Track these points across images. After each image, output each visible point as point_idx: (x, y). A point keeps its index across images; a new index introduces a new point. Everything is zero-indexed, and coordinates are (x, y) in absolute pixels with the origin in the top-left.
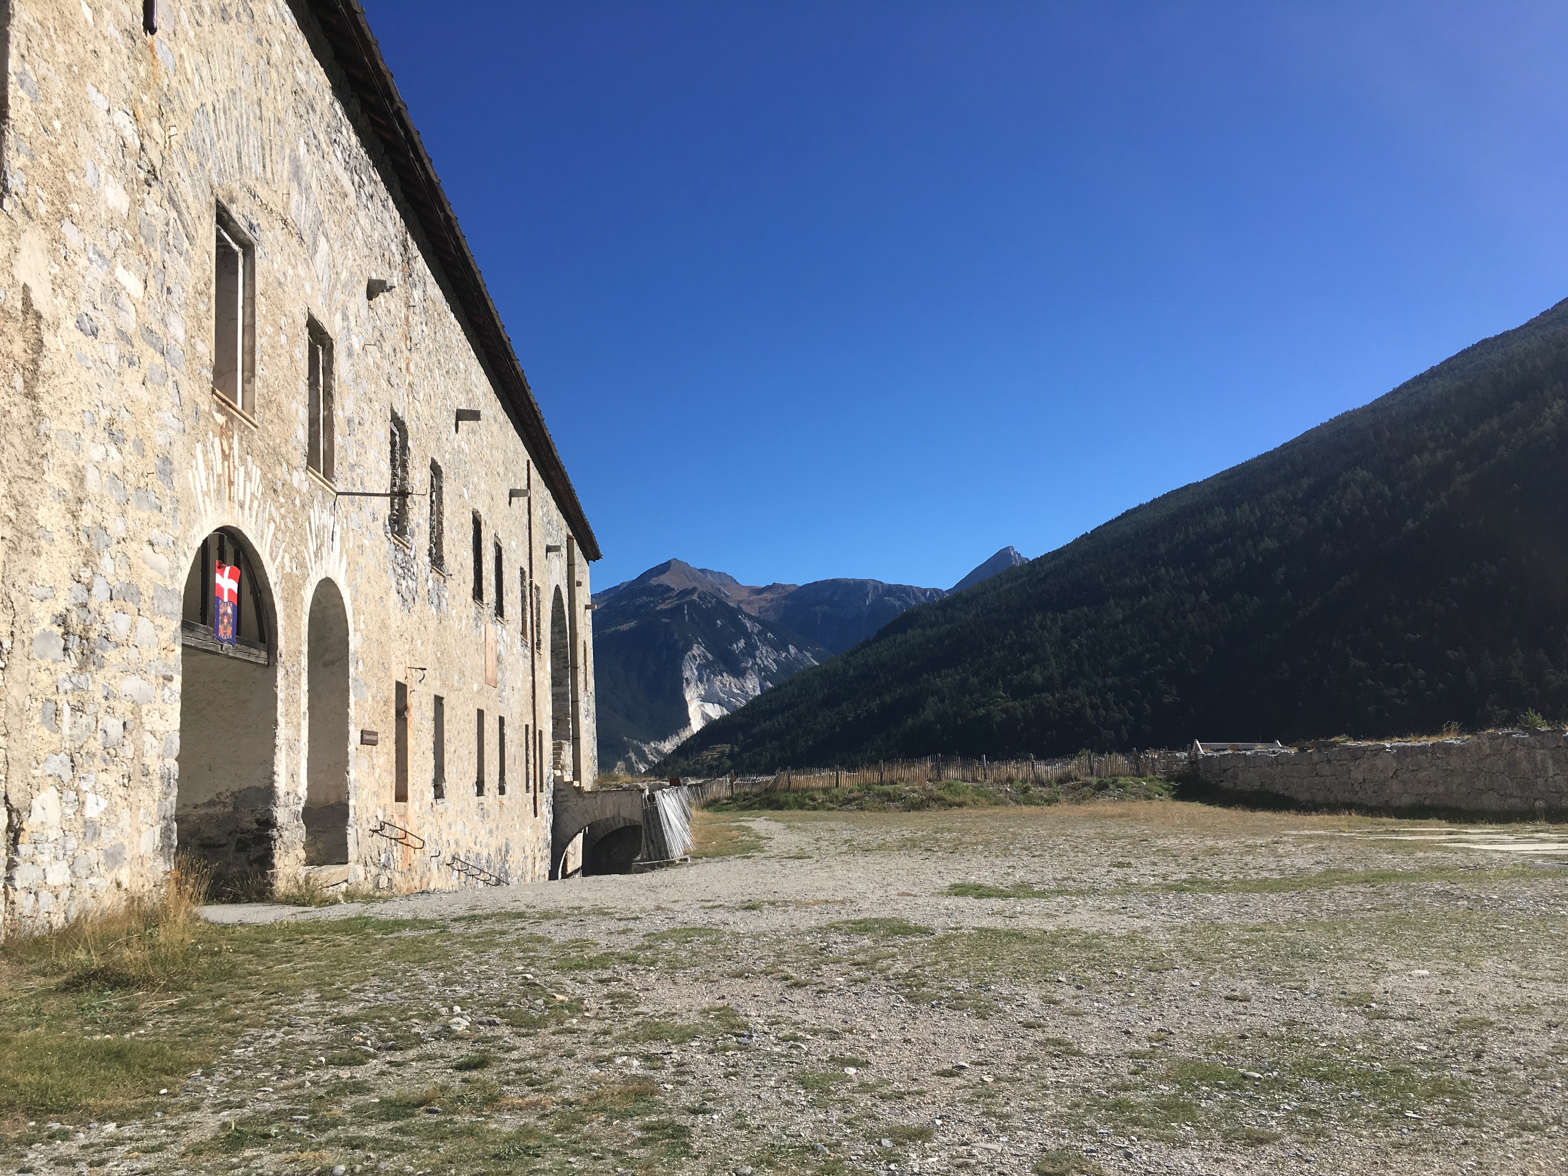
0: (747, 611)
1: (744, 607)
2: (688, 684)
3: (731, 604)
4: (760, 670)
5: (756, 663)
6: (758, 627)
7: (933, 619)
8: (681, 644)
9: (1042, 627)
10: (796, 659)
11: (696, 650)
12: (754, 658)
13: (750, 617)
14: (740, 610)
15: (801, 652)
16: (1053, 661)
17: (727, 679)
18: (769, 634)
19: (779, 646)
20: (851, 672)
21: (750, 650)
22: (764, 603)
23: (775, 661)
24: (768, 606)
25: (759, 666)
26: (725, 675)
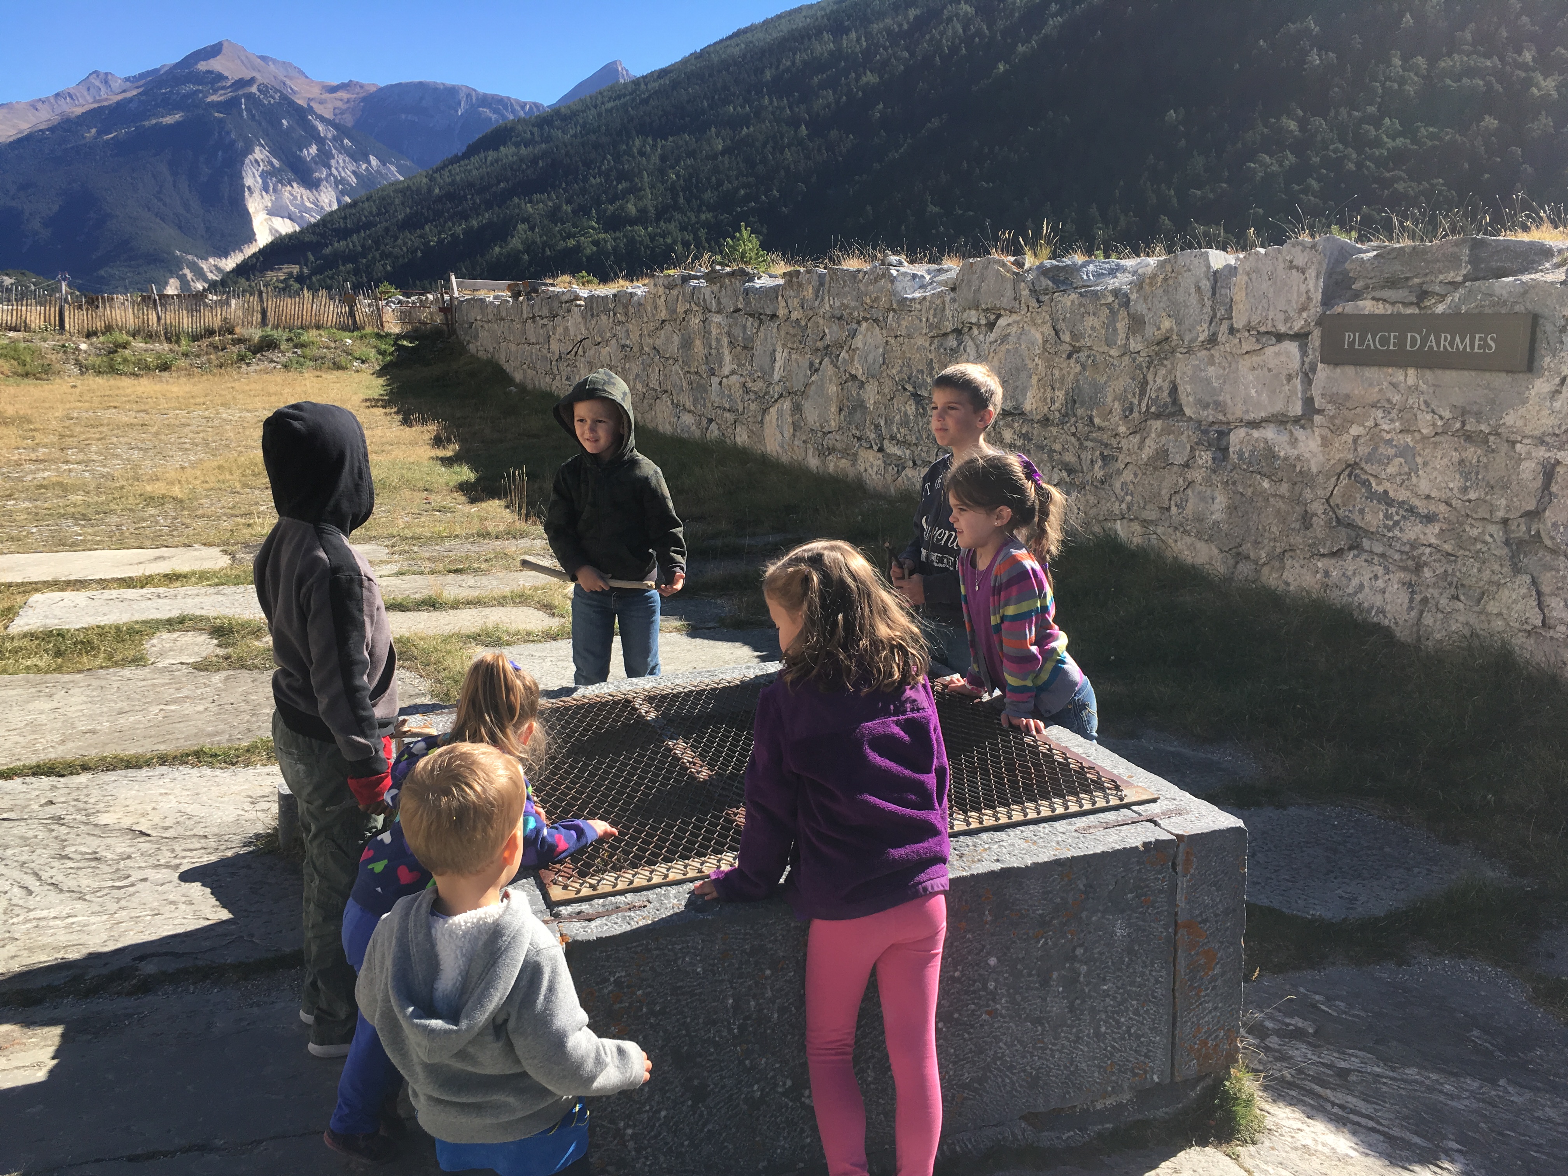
0: (319, 112)
1: (315, 106)
2: (251, 192)
3: (300, 102)
4: (337, 182)
5: (331, 174)
6: (331, 133)
7: (529, 135)
8: (240, 145)
9: (642, 154)
10: (378, 172)
11: (259, 154)
12: (330, 168)
13: (322, 119)
14: (311, 110)
15: (384, 165)
16: (648, 191)
17: (298, 190)
18: (346, 141)
19: (358, 155)
20: (437, 191)
21: (324, 158)
22: (339, 104)
23: (354, 172)
24: (345, 107)
25: (335, 177)
26: (295, 185)
